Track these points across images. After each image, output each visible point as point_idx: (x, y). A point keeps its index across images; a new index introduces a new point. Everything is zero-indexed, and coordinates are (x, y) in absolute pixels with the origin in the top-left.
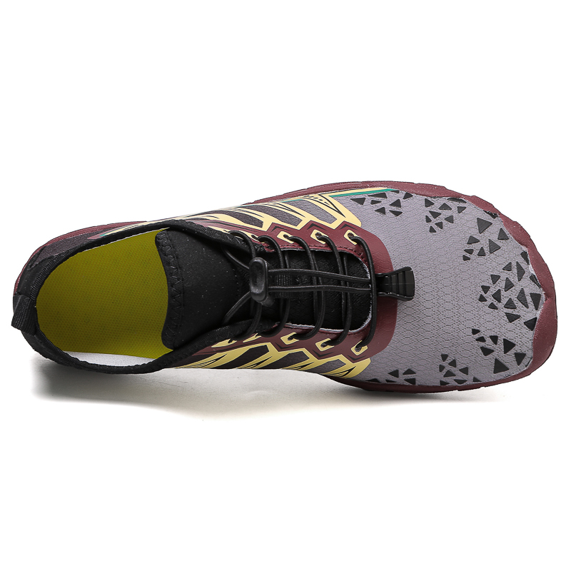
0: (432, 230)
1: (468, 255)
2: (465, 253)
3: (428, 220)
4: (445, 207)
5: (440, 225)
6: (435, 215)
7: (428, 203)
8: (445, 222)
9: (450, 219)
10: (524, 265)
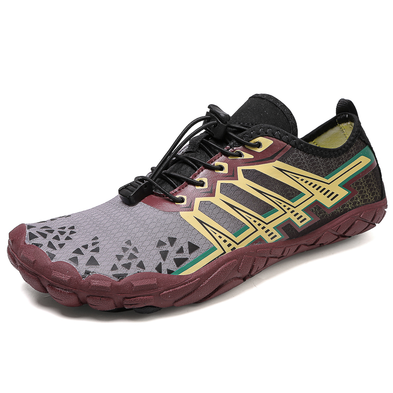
0: (129, 243)
1: (94, 241)
2: (97, 241)
3: (135, 249)
4: (128, 266)
5: (125, 250)
6: (132, 257)
7: (141, 265)
8: (122, 253)
9: (119, 257)
10: (50, 250)
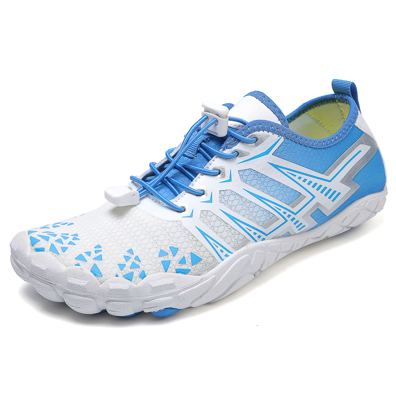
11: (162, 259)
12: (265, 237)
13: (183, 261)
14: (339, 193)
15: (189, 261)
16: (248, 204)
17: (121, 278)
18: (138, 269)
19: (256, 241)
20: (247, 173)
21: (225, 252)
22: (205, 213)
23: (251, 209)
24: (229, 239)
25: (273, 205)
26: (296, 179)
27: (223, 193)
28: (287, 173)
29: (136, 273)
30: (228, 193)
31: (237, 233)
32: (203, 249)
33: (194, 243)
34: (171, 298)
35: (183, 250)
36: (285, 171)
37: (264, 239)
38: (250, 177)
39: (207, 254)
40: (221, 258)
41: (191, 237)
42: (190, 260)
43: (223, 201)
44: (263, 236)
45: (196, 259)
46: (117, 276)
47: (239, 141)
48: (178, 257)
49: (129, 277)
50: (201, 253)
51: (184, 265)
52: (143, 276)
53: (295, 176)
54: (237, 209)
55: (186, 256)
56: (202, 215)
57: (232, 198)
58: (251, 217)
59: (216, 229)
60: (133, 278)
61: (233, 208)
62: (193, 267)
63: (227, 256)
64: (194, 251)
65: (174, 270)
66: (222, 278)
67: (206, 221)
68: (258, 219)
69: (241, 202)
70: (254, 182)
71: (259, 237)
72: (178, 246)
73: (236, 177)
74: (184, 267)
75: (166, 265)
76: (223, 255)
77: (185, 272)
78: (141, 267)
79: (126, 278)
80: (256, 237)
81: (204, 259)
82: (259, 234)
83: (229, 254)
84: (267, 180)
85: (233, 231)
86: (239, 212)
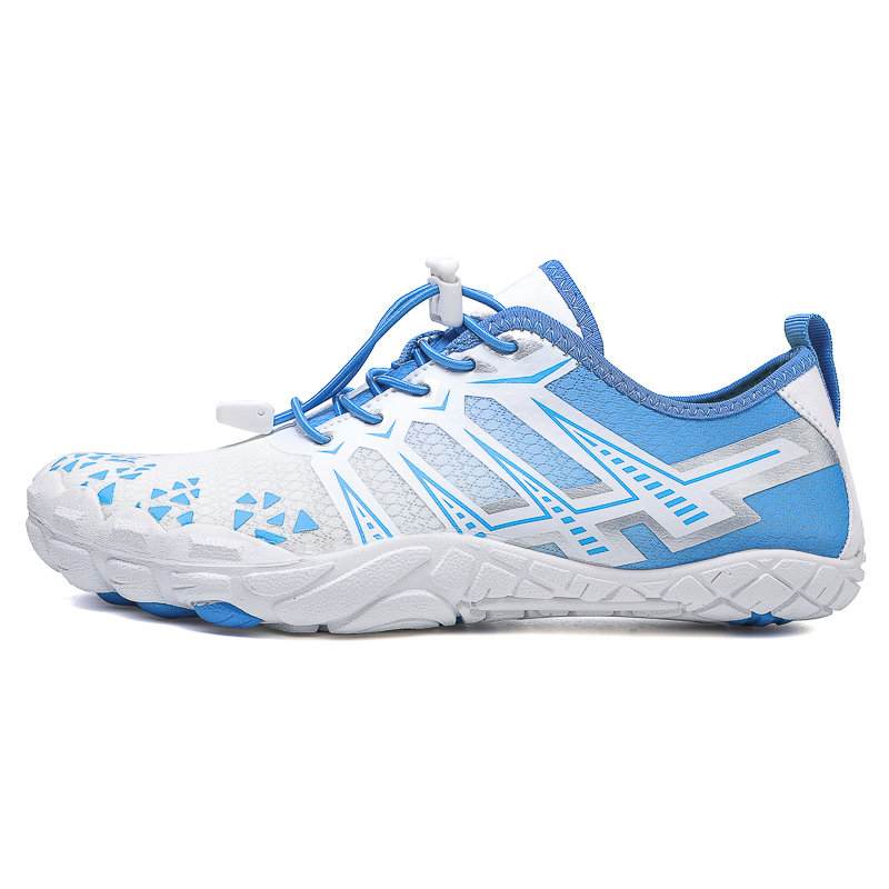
11: (241, 507)
12: (485, 530)
13: (278, 520)
14: (704, 514)
15: (290, 523)
16: (463, 459)
17: (144, 512)
18: (185, 507)
19: (460, 531)
20: (482, 404)
21: (377, 529)
22: (365, 452)
23: (467, 469)
24: (396, 509)
25: (521, 477)
26: (596, 451)
27: (418, 427)
28: (574, 434)
29: (177, 510)
30: (428, 429)
31: (419, 502)
32: (330, 511)
33: (317, 496)
34: (224, 577)
35: (287, 503)
36: (571, 429)
37: (482, 535)
38: (488, 414)
39: (335, 522)
40: (363, 537)
41: (315, 485)
42: (293, 523)
43: (414, 440)
44: (480, 528)
45: (306, 524)
46: (138, 506)
47: (481, 341)
48: (272, 512)
49: (158, 514)
50: (323, 518)
51: (277, 528)
52: (187, 519)
53: (595, 445)
54: (436, 462)
55: (289, 513)
56: (358, 455)
57: (434, 439)
58: (461, 483)
59: (375, 485)
60: (165, 518)
61: (430, 458)
62: (294, 535)
63: (377, 536)
64: (310, 510)
65: (252, 532)
66: (348, 574)
67: (360, 465)
68: (475, 490)
69: (450, 451)
70: (493, 424)
71: (470, 526)
72: (283, 494)
73: (457, 404)
74: (276, 531)
75: (240, 520)
76: (369, 533)
77: (273, 540)
78: (193, 506)
79: (152, 514)
80: (461, 523)
81: (326, 530)
82: (469, 518)
83: (384, 535)
84: (523, 430)
85: (411, 497)
86: (439, 467)
